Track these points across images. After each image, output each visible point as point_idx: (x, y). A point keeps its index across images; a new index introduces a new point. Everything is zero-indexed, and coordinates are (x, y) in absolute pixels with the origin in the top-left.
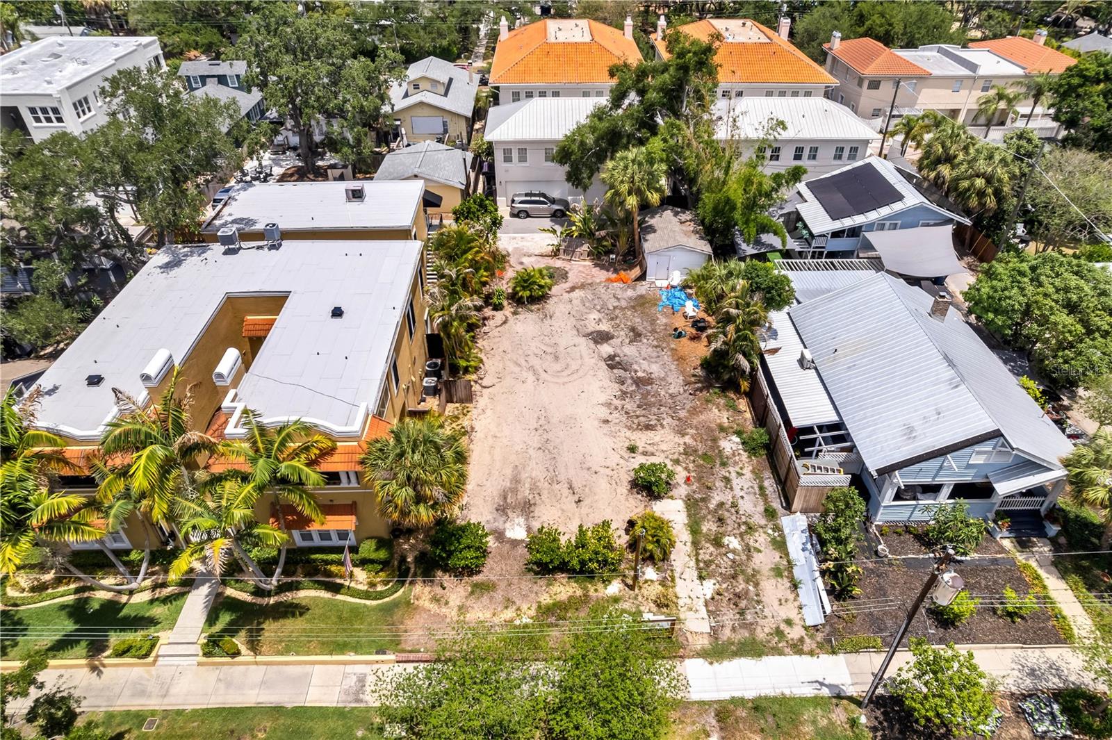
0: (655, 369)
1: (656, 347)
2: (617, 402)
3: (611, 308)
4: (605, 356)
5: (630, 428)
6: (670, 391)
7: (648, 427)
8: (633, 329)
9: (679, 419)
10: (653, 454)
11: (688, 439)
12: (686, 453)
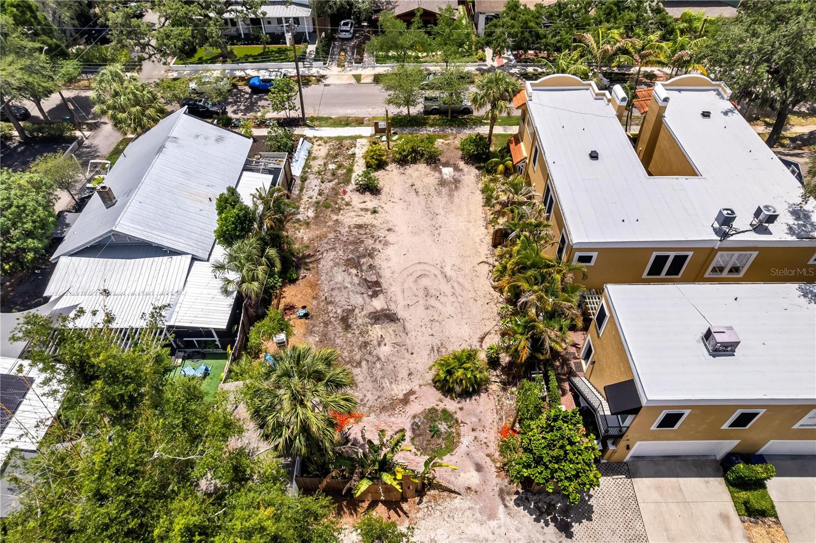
0: (340, 276)
1: (331, 303)
2: (379, 246)
3: (364, 363)
4: (381, 296)
5: (373, 226)
6: (334, 253)
7: (360, 227)
8: (347, 327)
9: (335, 231)
10: (362, 209)
11: (335, 217)
12: (340, 209)
